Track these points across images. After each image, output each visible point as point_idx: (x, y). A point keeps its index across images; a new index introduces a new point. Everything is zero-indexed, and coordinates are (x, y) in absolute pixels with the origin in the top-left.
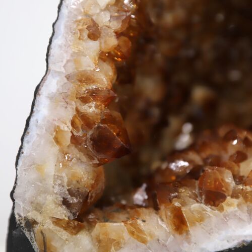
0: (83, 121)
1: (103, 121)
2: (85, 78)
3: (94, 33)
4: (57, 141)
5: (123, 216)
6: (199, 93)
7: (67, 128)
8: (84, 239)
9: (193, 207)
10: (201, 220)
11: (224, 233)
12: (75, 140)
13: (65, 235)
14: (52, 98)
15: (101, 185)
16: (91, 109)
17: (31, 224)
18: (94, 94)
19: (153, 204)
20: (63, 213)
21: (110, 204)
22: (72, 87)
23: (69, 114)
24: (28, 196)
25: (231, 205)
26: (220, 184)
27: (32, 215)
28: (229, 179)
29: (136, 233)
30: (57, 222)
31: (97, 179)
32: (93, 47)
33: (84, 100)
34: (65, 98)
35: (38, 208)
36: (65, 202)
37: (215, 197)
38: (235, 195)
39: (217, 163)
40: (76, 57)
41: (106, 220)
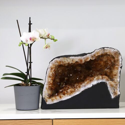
0: (49, 87)
1: (52, 87)
2: (49, 82)
3: (50, 77)
4: (47, 89)
5: (54, 97)
6: (66, 78)
7: (48, 88)
8: (50, 99)
9: (62, 95)
10: (63, 97)
11: (65, 98)
12: (49, 89)
13: (48, 99)
14: (46, 84)
15: (52, 93)
16: (50, 85)
17: (44, 98)
18: (50, 84)
19: (58, 95)
20: (48, 97)
21: (53, 95)
22: (48, 83)
23: (48, 86)
24: (44, 95)
25: (66, 95)
26: (65, 93)
27: (45, 97)
28: (66, 92)
29: (56, 99)
30: (47, 98)
31: (51, 93)
32: (50, 79)
33: (49, 85)
34: (47, 84)
35: (45, 96)
36: (48, 96)
37: (64, 94)
38: (66, 94)
39: (65, 90)
40: (48, 80)
41: (53, 97)
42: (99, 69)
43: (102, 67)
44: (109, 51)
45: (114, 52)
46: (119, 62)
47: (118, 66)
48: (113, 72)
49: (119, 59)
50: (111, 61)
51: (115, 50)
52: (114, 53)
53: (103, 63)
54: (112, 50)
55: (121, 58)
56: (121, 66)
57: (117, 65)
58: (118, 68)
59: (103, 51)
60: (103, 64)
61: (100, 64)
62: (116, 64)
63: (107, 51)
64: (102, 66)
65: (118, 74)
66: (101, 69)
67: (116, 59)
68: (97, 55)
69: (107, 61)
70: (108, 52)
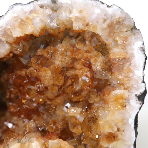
42: (35, 105)
43: (49, 94)
44: (80, 12)
45: (108, 21)
46: (130, 71)
47: (125, 89)
48: (101, 122)
49: (133, 56)
50: (90, 66)
51: (110, 11)
52: (105, 25)
53: (49, 73)
54: (97, 11)
55: (143, 50)
56: (142, 90)
57: (121, 84)
58: (128, 99)
59: (48, 11)
60: (51, 82)
61: (38, 79)
62: (114, 82)
63: (71, 12)
64: (46, 88)
65: (127, 133)
66: (44, 104)
67: (116, 52)
68: (17, 33)
69: (73, 68)
70: (77, 18)
